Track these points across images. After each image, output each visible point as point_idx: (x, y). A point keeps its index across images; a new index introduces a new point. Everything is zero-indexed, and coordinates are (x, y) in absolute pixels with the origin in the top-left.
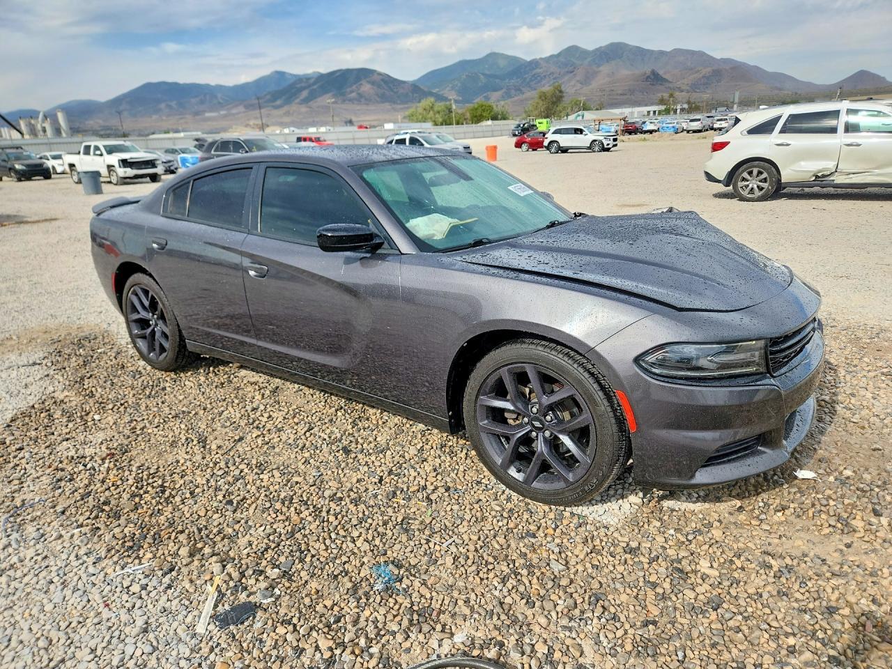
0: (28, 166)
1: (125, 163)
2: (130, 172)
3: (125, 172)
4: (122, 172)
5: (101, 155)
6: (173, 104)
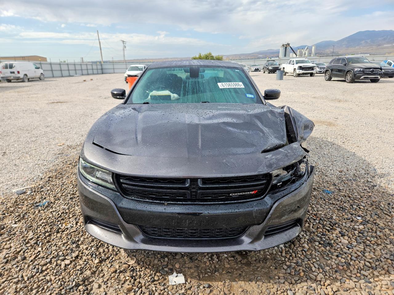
0: (273, 68)
1: (301, 68)
2: (301, 72)
3: (299, 72)
4: (298, 71)
5: (293, 64)
6: (369, 41)
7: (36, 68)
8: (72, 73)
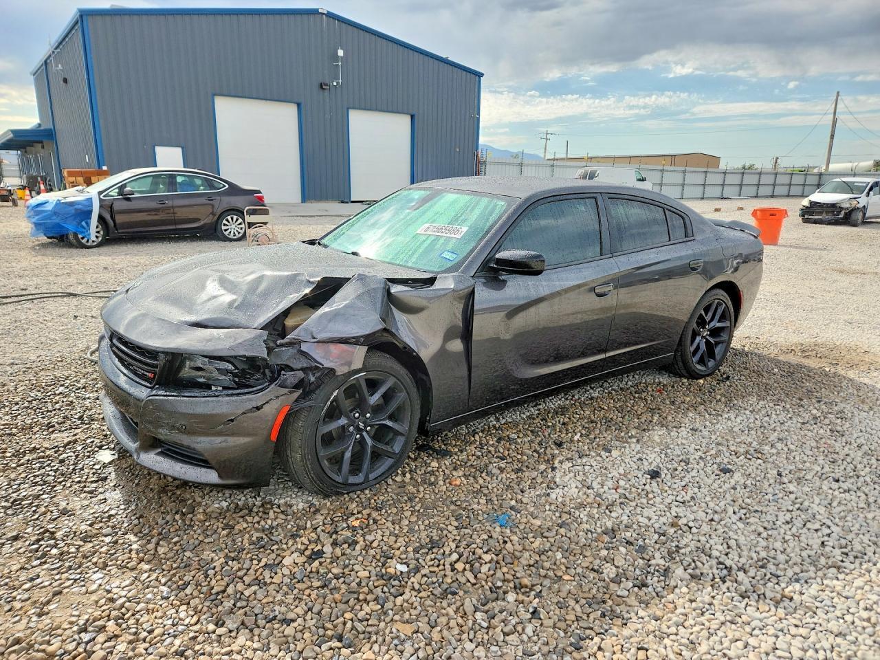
7: (639, 180)
8: (728, 192)
